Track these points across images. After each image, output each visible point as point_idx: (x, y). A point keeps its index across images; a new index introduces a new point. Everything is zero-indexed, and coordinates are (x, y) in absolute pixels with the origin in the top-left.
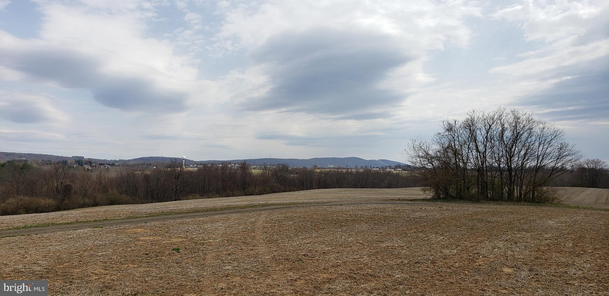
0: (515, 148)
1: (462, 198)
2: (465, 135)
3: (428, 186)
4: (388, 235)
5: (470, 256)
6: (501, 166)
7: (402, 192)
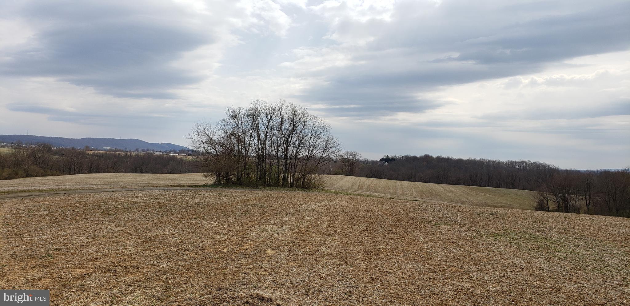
0: (292, 138)
1: (242, 184)
2: (248, 122)
3: (209, 172)
4: (161, 222)
5: (240, 241)
6: (279, 154)
7: (185, 178)
